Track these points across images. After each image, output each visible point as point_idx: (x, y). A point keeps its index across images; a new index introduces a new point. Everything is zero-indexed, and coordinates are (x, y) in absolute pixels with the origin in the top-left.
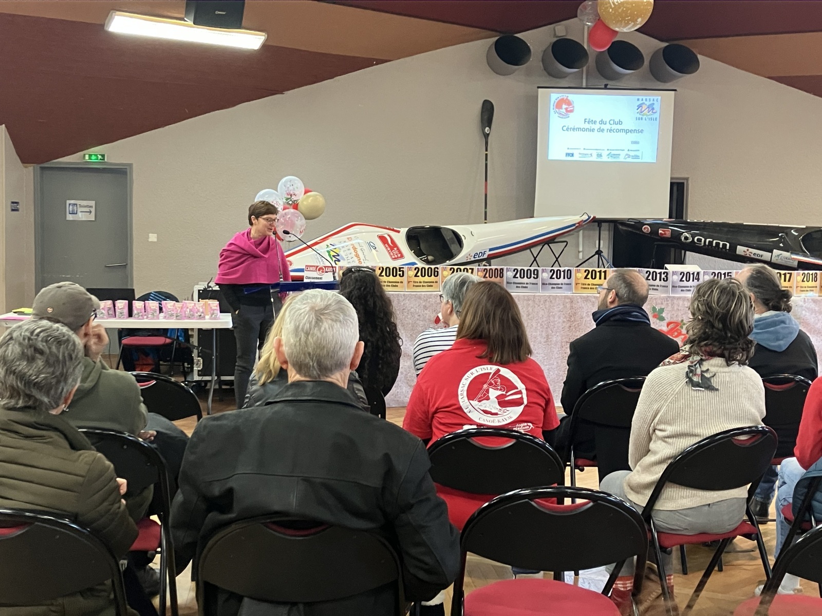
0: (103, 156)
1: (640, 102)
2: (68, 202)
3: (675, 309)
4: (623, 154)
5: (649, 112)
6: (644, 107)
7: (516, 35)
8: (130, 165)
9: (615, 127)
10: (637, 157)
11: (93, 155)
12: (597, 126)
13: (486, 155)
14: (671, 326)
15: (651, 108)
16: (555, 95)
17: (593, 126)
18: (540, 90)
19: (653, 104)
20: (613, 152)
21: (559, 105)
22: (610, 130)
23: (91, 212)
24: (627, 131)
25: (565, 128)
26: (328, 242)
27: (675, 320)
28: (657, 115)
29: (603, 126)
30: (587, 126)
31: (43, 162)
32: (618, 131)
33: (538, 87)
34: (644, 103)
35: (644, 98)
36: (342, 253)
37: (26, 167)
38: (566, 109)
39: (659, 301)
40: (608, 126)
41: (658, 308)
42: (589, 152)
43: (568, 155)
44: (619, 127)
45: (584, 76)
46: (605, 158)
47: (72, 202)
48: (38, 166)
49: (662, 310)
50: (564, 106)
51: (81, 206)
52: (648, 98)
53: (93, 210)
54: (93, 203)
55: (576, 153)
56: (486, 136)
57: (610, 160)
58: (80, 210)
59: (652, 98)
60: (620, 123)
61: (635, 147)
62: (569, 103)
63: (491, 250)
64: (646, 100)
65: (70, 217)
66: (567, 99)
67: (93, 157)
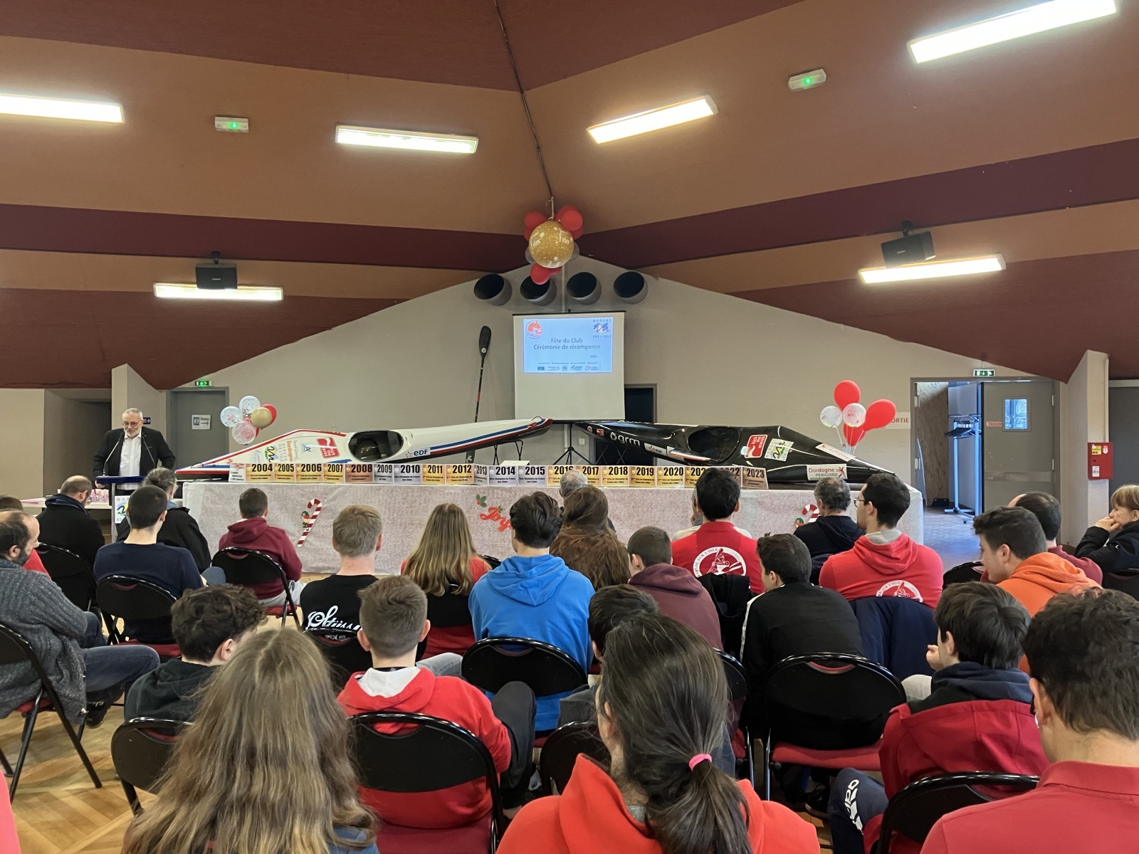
0: (208, 382)
1: (596, 323)
2: (193, 416)
3: (495, 496)
4: (584, 366)
5: (604, 330)
6: (600, 327)
7: (500, 275)
8: (227, 388)
9: (576, 344)
10: (595, 368)
11: (203, 382)
12: (562, 344)
13: (482, 370)
14: (493, 511)
15: (605, 327)
16: (527, 321)
17: (558, 344)
18: (514, 317)
19: (607, 324)
20: (576, 365)
21: (530, 329)
22: (572, 347)
23: (208, 423)
24: (586, 347)
25: (536, 347)
26: (269, 445)
27: (495, 506)
28: (611, 333)
29: (566, 344)
30: (553, 344)
31: (170, 389)
32: (579, 347)
33: (514, 315)
34: (599, 324)
35: (599, 319)
36: (277, 453)
37: (161, 392)
38: (536, 331)
39: (482, 491)
40: (570, 344)
41: (481, 496)
42: (557, 366)
43: (539, 368)
44: (580, 344)
45: (563, 302)
46: (569, 371)
47: (196, 416)
48: (168, 391)
49: (484, 498)
50: (535, 329)
51: (202, 419)
52: (602, 318)
53: (209, 421)
54: (209, 417)
55: (545, 366)
56: (484, 355)
57: (573, 372)
58: (201, 421)
59: (606, 318)
60: (580, 340)
61: (594, 360)
62: (538, 327)
63: (432, 448)
64: (601, 321)
65: (194, 427)
66: (536, 323)
67: (202, 383)
